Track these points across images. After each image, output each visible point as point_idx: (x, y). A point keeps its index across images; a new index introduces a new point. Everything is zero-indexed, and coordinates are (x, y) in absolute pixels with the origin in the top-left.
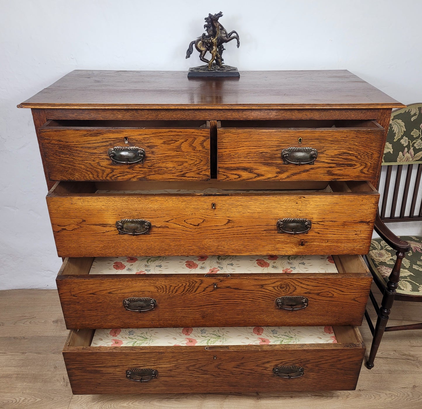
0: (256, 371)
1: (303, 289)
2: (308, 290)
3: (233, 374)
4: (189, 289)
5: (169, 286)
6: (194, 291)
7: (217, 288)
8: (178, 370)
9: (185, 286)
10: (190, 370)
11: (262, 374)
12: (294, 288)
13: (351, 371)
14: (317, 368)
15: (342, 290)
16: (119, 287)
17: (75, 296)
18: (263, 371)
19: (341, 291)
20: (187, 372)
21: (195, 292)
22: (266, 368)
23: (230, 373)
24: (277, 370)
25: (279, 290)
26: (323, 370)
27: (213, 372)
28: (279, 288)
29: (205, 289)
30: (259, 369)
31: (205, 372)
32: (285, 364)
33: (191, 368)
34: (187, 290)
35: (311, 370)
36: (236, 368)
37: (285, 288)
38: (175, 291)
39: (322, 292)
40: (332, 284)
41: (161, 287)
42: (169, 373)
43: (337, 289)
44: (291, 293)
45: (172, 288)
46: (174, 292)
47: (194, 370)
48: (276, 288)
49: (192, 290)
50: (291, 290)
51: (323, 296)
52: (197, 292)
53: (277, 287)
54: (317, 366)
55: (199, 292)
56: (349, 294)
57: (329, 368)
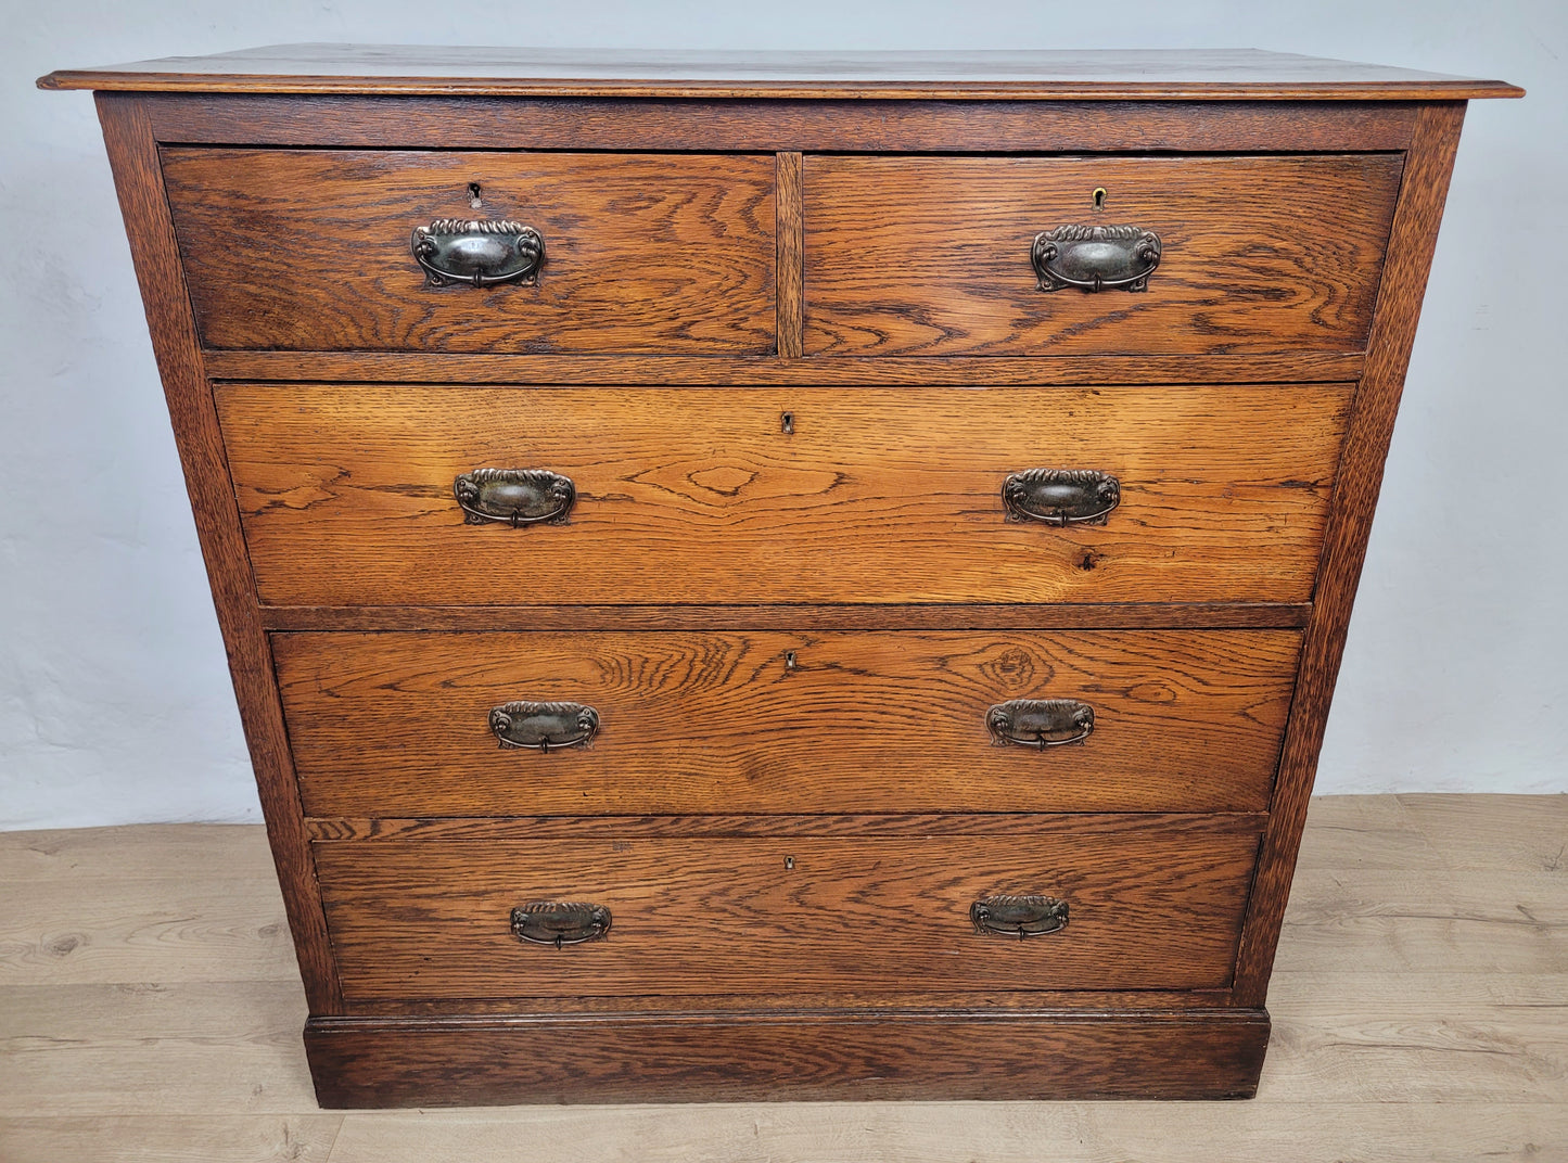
0: (918, 915)
1: (1075, 674)
2: (1092, 678)
3: (846, 925)
4: (705, 674)
5: (640, 660)
6: (720, 680)
7: (797, 668)
8: (675, 910)
9: (692, 661)
10: (710, 910)
11: (936, 925)
12: (1047, 670)
13: (1215, 914)
14: (1110, 904)
15: (1202, 677)
16: (477, 662)
17: (332, 695)
18: (939, 914)
19: (1200, 681)
20: (703, 915)
21: (724, 683)
22: (948, 905)
23: (836, 919)
24: (983, 909)
25: (998, 675)
26: (1128, 913)
27: (782, 918)
28: (998, 671)
29: (757, 672)
30: (928, 907)
31: (759, 918)
32: (1008, 889)
33: (715, 902)
34: (700, 675)
35: (1091, 912)
36: (857, 901)
37: (1018, 671)
38: (658, 677)
39: (1137, 686)
40: (1171, 657)
41: (614, 664)
42: (647, 920)
43: (1186, 674)
44: (1037, 688)
45: (650, 668)
46: (656, 684)
47: (725, 911)
48: (988, 669)
49: (716, 677)
50: (1037, 680)
51: (1142, 701)
52: (732, 683)
53: (993, 666)
54: (1108, 897)
55: (736, 683)
56: (1226, 690)
57: (1146, 906)
